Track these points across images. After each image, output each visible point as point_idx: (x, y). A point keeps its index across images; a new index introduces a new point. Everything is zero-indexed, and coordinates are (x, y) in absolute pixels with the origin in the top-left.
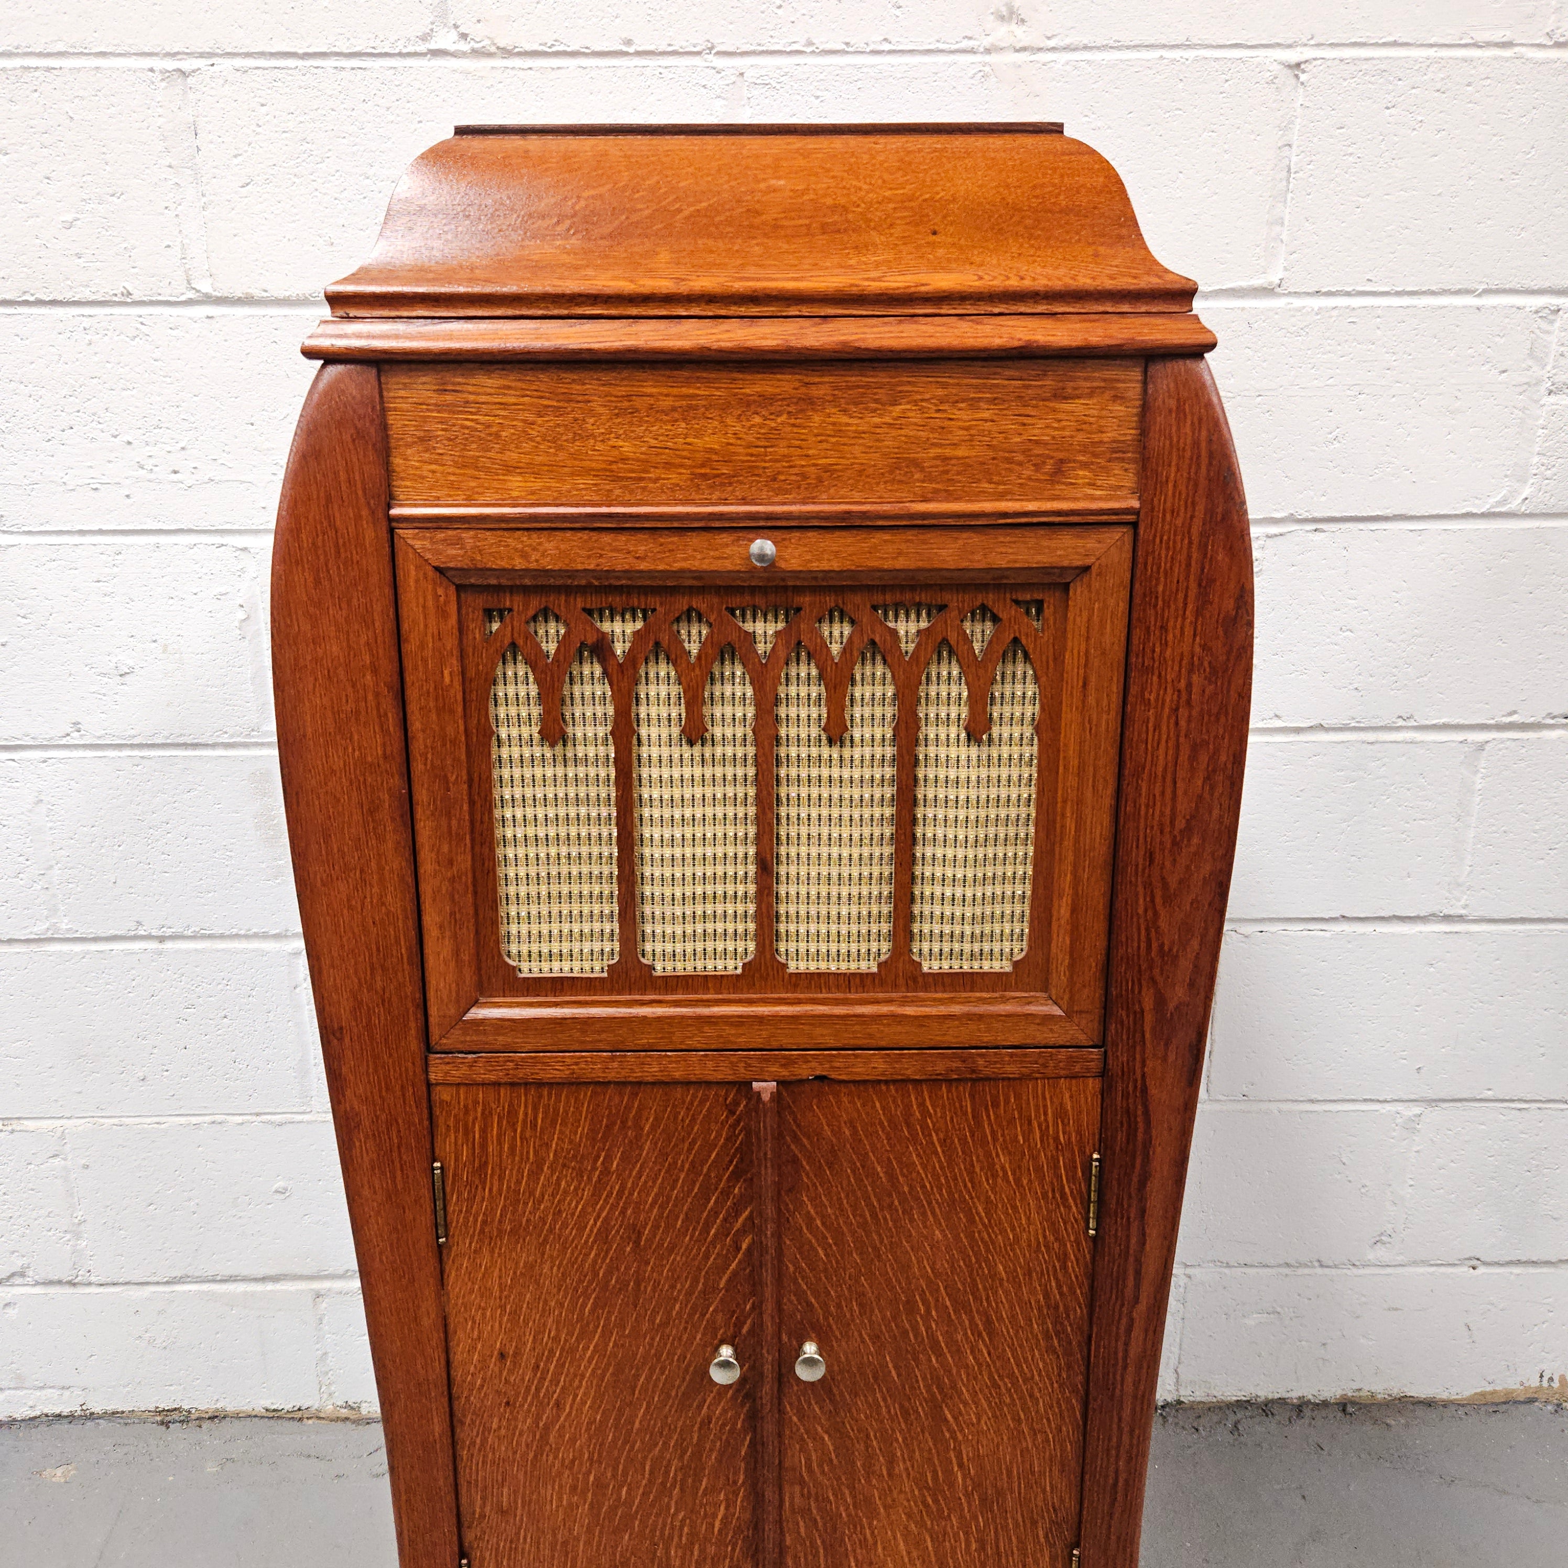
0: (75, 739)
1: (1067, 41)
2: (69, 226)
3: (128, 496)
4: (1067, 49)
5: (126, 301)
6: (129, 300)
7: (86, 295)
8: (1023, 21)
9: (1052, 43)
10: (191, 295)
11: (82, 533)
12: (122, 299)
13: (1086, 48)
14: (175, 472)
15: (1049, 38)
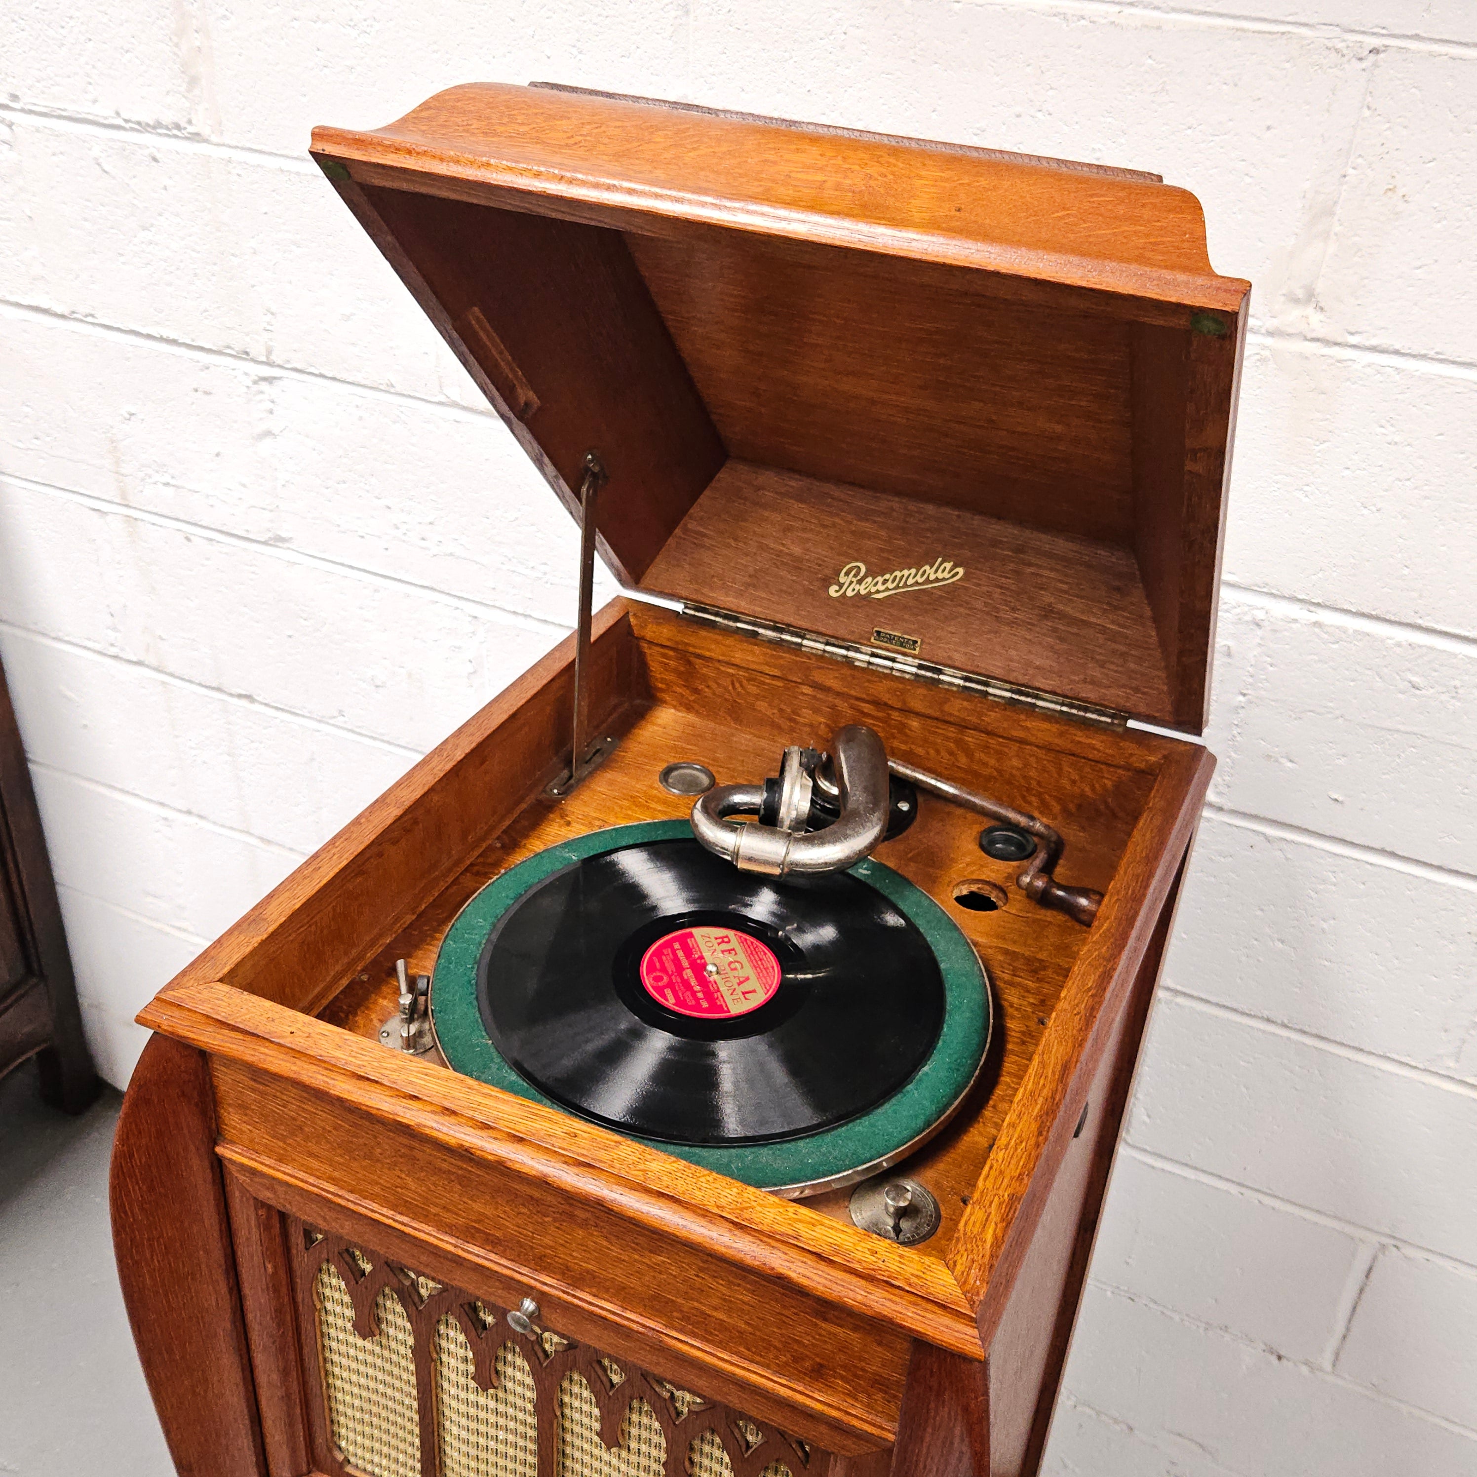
0: (340, 721)
1: (1374, 342)
2: (347, 318)
3: (387, 549)
4: (1373, 349)
5: (389, 389)
6: (392, 390)
7: (358, 378)
8: (1322, 309)
9: (1353, 340)
10: (443, 399)
11: (352, 567)
12: (387, 389)
13: (1397, 352)
14: (423, 539)
15: (1352, 334)
